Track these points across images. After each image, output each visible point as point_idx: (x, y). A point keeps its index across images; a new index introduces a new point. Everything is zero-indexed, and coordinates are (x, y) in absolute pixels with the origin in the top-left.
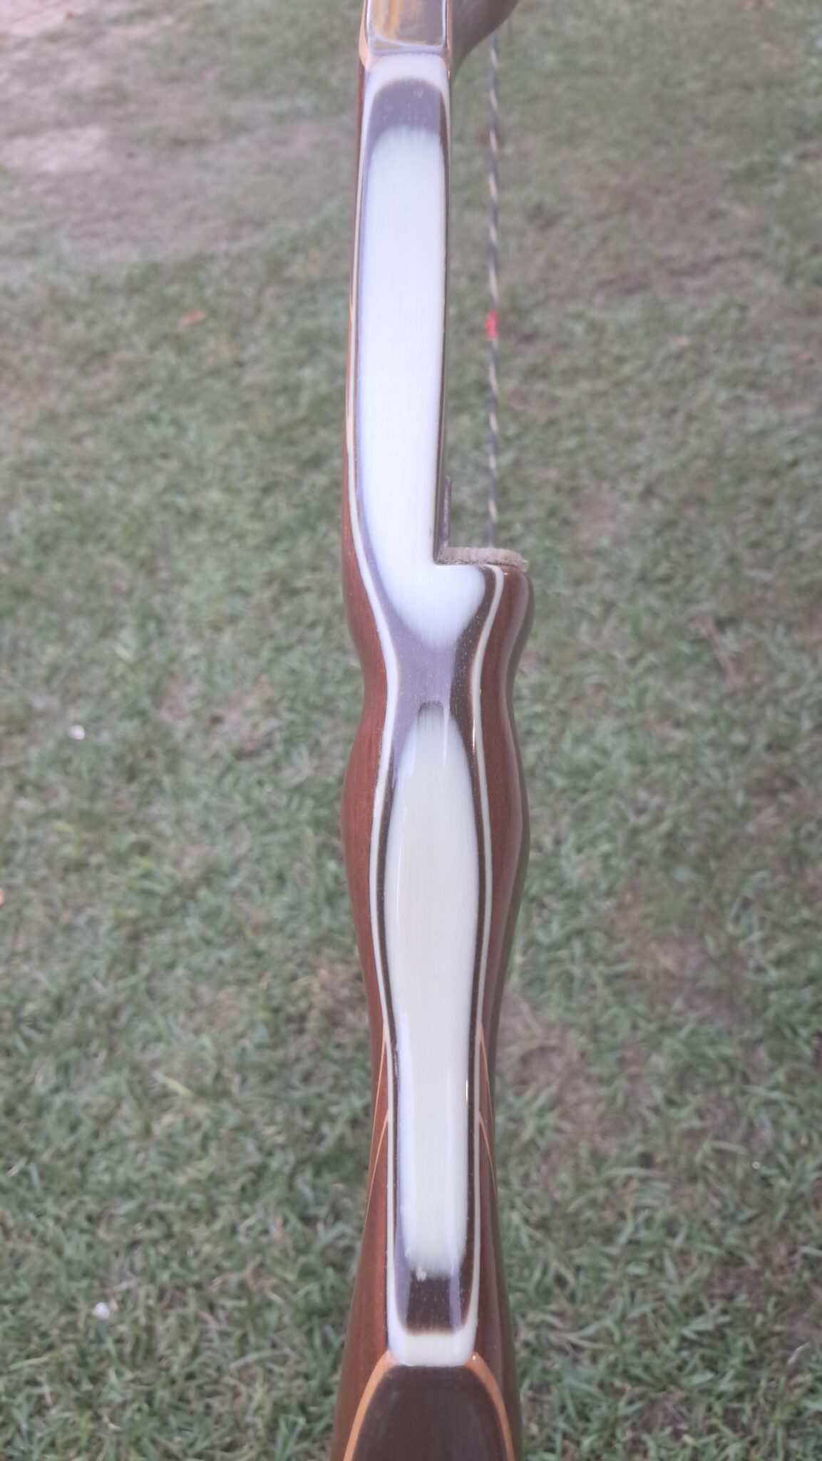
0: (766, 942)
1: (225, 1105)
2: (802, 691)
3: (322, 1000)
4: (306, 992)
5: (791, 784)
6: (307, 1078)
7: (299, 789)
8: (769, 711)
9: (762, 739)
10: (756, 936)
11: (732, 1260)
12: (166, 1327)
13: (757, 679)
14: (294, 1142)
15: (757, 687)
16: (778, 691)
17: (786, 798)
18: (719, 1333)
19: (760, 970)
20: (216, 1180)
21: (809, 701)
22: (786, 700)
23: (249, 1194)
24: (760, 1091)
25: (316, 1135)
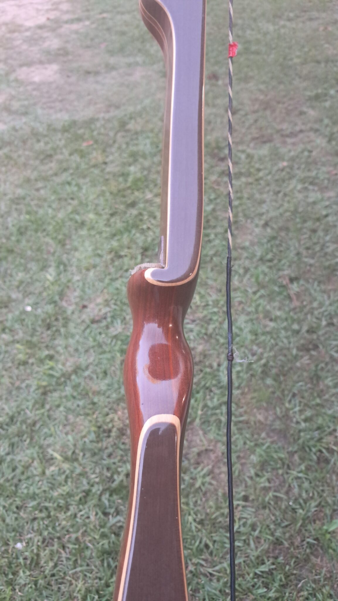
0: (301, 411)
1: (76, 464)
2: (324, 309)
3: (118, 424)
4: (112, 420)
5: (316, 347)
6: (110, 456)
7: (116, 337)
8: (309, 316)
9: (305, 328)
10: (297, 409)
11: (278, 542)
12: (44, 554)
13: (305, 303)
14: (102, 481)
15: (305, 306)
16: (313, 308)
17: (313, 353)
18: (270, 573)
19: (298, 423)
20: (69, 495)
21: (326, 313)
22: (316, 312)
23: (83, 501)
24: (294, 473)
25: (111, 479)
